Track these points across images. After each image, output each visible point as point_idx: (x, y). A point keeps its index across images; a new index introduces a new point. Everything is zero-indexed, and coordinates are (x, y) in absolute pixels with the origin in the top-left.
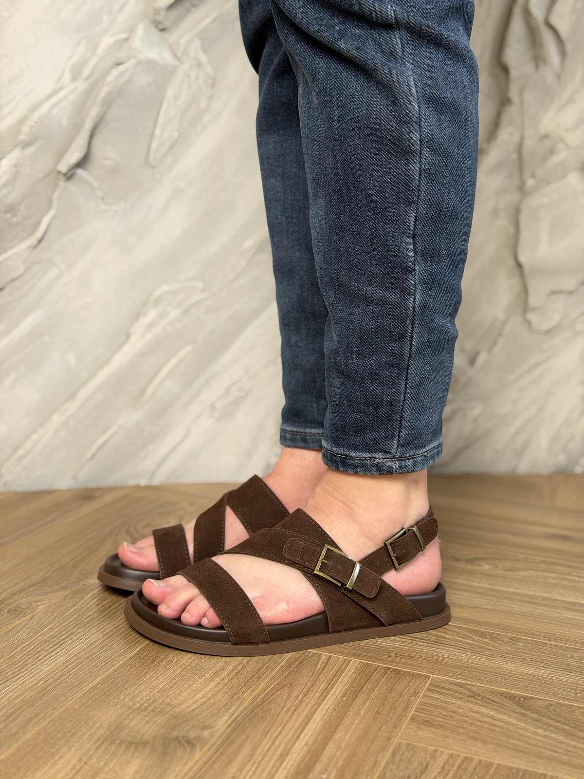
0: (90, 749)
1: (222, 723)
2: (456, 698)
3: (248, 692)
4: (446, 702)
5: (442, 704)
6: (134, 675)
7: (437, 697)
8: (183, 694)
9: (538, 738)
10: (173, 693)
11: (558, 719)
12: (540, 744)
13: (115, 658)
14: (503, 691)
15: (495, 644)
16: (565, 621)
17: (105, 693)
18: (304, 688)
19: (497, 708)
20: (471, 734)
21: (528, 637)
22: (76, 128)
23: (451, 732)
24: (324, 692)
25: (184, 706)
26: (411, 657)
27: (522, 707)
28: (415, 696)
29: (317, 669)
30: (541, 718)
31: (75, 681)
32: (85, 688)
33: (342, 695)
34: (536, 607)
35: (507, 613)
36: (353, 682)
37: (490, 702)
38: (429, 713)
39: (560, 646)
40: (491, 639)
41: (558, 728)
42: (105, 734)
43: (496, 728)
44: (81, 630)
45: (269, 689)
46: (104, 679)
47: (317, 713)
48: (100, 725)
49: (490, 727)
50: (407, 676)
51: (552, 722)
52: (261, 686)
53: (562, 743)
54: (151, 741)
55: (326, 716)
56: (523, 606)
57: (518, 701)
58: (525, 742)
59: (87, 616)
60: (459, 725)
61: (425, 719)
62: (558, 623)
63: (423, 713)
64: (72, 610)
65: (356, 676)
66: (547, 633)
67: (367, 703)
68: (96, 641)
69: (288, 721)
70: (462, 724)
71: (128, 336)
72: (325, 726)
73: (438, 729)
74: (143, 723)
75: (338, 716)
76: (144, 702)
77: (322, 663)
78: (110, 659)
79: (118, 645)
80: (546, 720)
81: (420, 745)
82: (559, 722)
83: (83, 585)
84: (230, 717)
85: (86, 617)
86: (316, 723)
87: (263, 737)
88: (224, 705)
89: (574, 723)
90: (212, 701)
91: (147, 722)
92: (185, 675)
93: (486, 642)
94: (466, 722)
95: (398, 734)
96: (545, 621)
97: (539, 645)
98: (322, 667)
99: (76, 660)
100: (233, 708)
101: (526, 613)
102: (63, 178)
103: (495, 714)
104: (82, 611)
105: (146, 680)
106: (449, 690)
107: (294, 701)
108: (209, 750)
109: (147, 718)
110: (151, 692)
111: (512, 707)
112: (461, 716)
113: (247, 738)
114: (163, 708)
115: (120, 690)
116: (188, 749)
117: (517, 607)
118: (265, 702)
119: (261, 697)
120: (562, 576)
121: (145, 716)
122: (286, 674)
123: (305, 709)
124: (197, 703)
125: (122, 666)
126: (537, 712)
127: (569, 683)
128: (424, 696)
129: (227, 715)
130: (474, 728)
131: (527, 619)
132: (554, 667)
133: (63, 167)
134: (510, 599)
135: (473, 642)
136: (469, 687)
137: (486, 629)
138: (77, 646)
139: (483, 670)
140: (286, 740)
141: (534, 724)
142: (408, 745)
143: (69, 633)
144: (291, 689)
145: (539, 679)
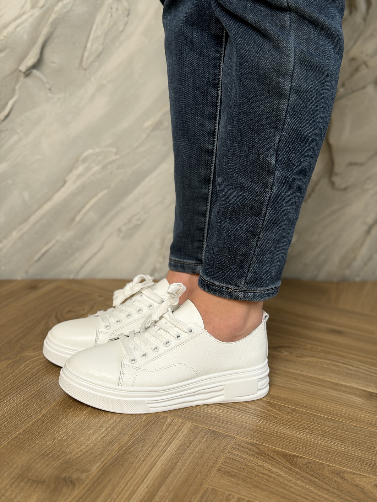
0: (7, 484)
1: (95, 468)
2: (249, 454)
3: (116, 445)
4: (242, 458)
5: (240, 459)
6: (44, 428)
7: (238, 453)
8: (74, 444)
9: (297, 488)
10: (67, 443)
11: (312, 473)
12: (297, 493)
13: (33, 414)
14: (280, 451)
15: (281, 414)
16: (329, 398)
17: (23, 442)
18: (152, 443)
19: (274, 463)
20: (255, 483)
21: (303, 409)
22: (32, 42)
23: (242, 481)
24: (165, 447)
25: (73, 454)
26: (225, 421)
27: (291, 463)
28: (223, 452)
29: (163, 428)
30: (302, 473)
31: (5, 431)
32: (11, 437)
33: (177, 449)
34: (312, 386)
35: (293, 390)
36: (185, 440)
37: (270, 458)
38: (230, 466)
39: (323, 417)
40: (279, 410)
41: (311, 481)
42: (19, 473)
43: (271, 479)
44: (14, 392)
45: (130, 443)
46: (24, 431)
47: (158, 462)
48: (16, 466)
49: (268, 478)
50: (220, 437)
51: (308, 476)
52: (125, 440)
53: (311, 492)
54: (48, 480)
55: (163, 466)
56: (304, 385)
57: (289, 458)
58: (288, 491)
59: (20, 381)
60: (248, 476)
61: (227, 470)
62: (324, 399)
63: (227, 466)
64: (11, 376)
65: (188, 434)
66: (316, 406)
67: (192, 456)
68: (23, 401)
69: (138, 468)
70: (250, 475)
71: (65, 182)
72: (161, 473)
73: (234, 478)
74: (45, 466)
75: (171, 466)
76: (47, 450)
77: (167, 424)
78: (30, 415)
79: (37, 404)
80: (304, 474)
81: (220, 490)
82: (312, 476)
83: (20, 357)
84: (101, 464)
85: (18, 382)
86: (156, 470)
87: (120, 480)
88: (99, 455)
89: (322, 477)
90: (91, 451)
91: (47, 465)
92: (77, 430)
93: (275, 412)
94: (253, 473)
95: (207, 481)
96: (317, 397)
97: (309, 416)
98: (167, 427)
99: (7, 415)
100: (105, 457)
101: (305, 390)
102: (23, 75)
103: (272, 468)
104: (17, 377)
105: (52, 432)
106: (246, 448)
107: (144, 453)
108: (84, 489)
109: (47, 463)
110: (53, 442)
111: (284, 463)
112: (251, 468)
113: (110, 480)
114: (59, 455)
115: (33, 439)
116: (71, 487)
117: (300, 385)
118: (126, 453)
119: (123, 449)
120: (333, 362)
121: (46, 460)
122: (142, 432)
123: (151, 459)
124: (81, 452)
125: (36, 421)
126: (300, 468)
127: (324, 446)
128: (229, 452)
129: (100, 462)
130: (257, 478)
131: (305, 395)
132: (316, 433)
133: (23, 68)
134: (296, 379)
135: (267, 412)
136: (259, 446)
137: (278, 402)
138: (9, 404)
139: (270, 434)
140: (134, 483)
141: (296, 477)
142: (213, 489)
143: (6, 394)
144: (144, 444)
145: (305, 442)
